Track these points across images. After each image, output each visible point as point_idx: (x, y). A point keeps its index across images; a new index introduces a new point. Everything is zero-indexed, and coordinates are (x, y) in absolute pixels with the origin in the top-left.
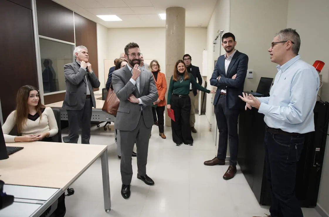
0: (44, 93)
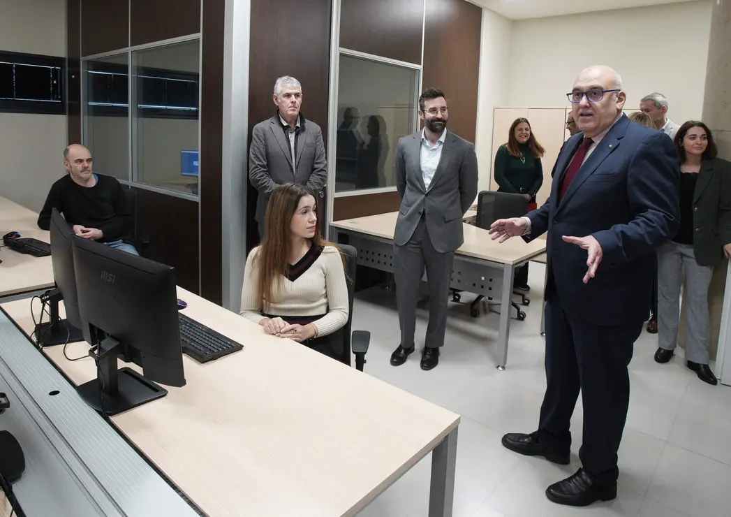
0: (338, 190)
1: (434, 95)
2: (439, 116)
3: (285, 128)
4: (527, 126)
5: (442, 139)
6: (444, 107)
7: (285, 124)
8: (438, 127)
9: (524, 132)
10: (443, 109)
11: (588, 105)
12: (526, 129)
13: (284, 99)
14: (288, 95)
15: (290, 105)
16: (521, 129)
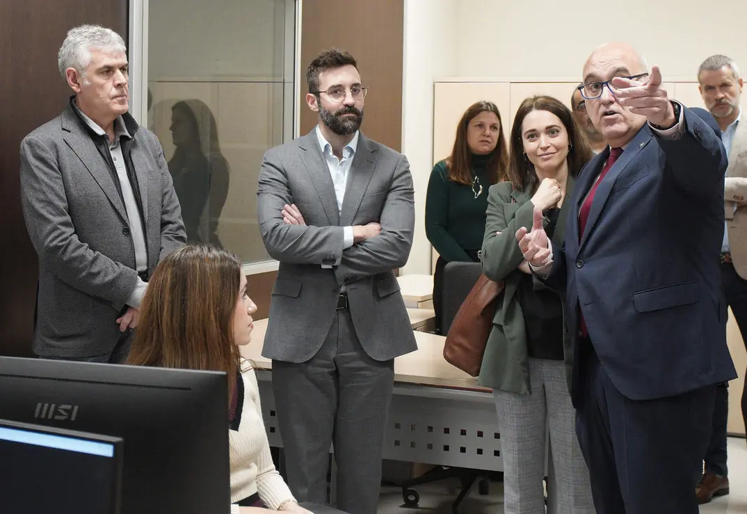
1: (339, 61)
2: (349, 100)
3: (99, 140)
4: (495, 121)
5: (353, 144)
6: (356, 85)
7: (100, 131)
8: (349, 124)
9: (488, 132)
10: (355, 88)
11: (613, 99)
12: (493, 127)
13: (99, 80)
14: (108, 70)
15: (114, 92)
16: (481, 125)
